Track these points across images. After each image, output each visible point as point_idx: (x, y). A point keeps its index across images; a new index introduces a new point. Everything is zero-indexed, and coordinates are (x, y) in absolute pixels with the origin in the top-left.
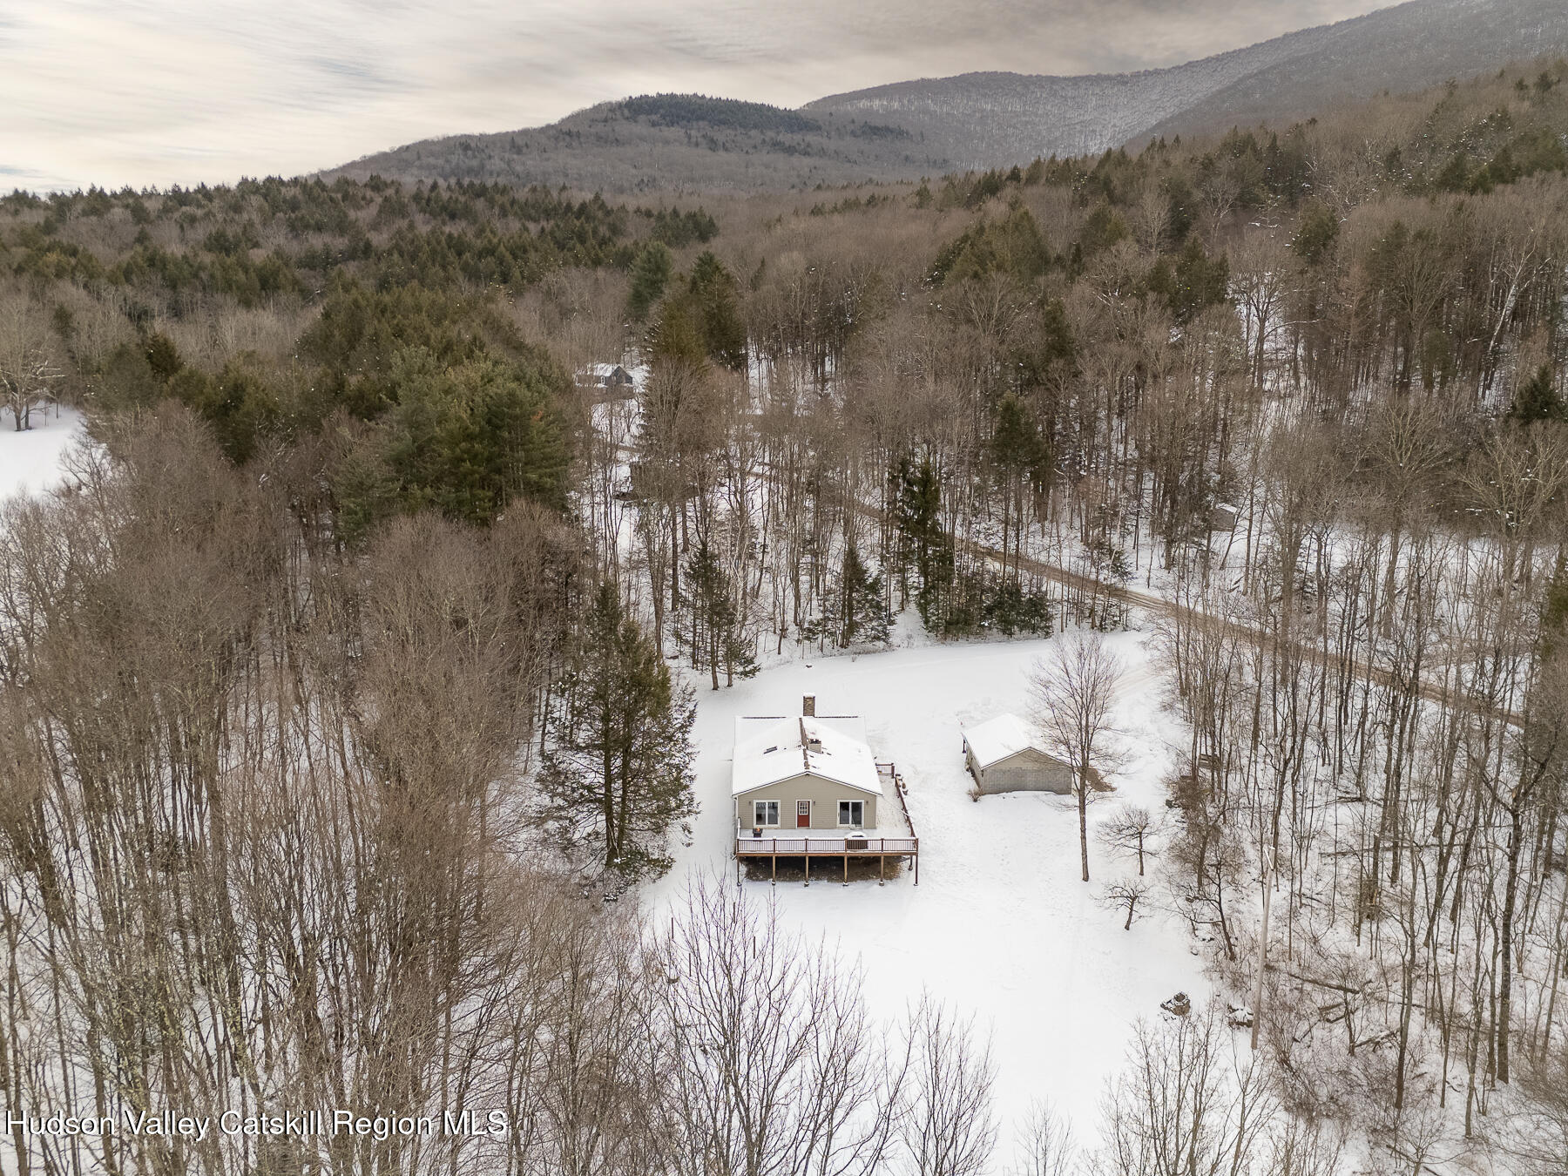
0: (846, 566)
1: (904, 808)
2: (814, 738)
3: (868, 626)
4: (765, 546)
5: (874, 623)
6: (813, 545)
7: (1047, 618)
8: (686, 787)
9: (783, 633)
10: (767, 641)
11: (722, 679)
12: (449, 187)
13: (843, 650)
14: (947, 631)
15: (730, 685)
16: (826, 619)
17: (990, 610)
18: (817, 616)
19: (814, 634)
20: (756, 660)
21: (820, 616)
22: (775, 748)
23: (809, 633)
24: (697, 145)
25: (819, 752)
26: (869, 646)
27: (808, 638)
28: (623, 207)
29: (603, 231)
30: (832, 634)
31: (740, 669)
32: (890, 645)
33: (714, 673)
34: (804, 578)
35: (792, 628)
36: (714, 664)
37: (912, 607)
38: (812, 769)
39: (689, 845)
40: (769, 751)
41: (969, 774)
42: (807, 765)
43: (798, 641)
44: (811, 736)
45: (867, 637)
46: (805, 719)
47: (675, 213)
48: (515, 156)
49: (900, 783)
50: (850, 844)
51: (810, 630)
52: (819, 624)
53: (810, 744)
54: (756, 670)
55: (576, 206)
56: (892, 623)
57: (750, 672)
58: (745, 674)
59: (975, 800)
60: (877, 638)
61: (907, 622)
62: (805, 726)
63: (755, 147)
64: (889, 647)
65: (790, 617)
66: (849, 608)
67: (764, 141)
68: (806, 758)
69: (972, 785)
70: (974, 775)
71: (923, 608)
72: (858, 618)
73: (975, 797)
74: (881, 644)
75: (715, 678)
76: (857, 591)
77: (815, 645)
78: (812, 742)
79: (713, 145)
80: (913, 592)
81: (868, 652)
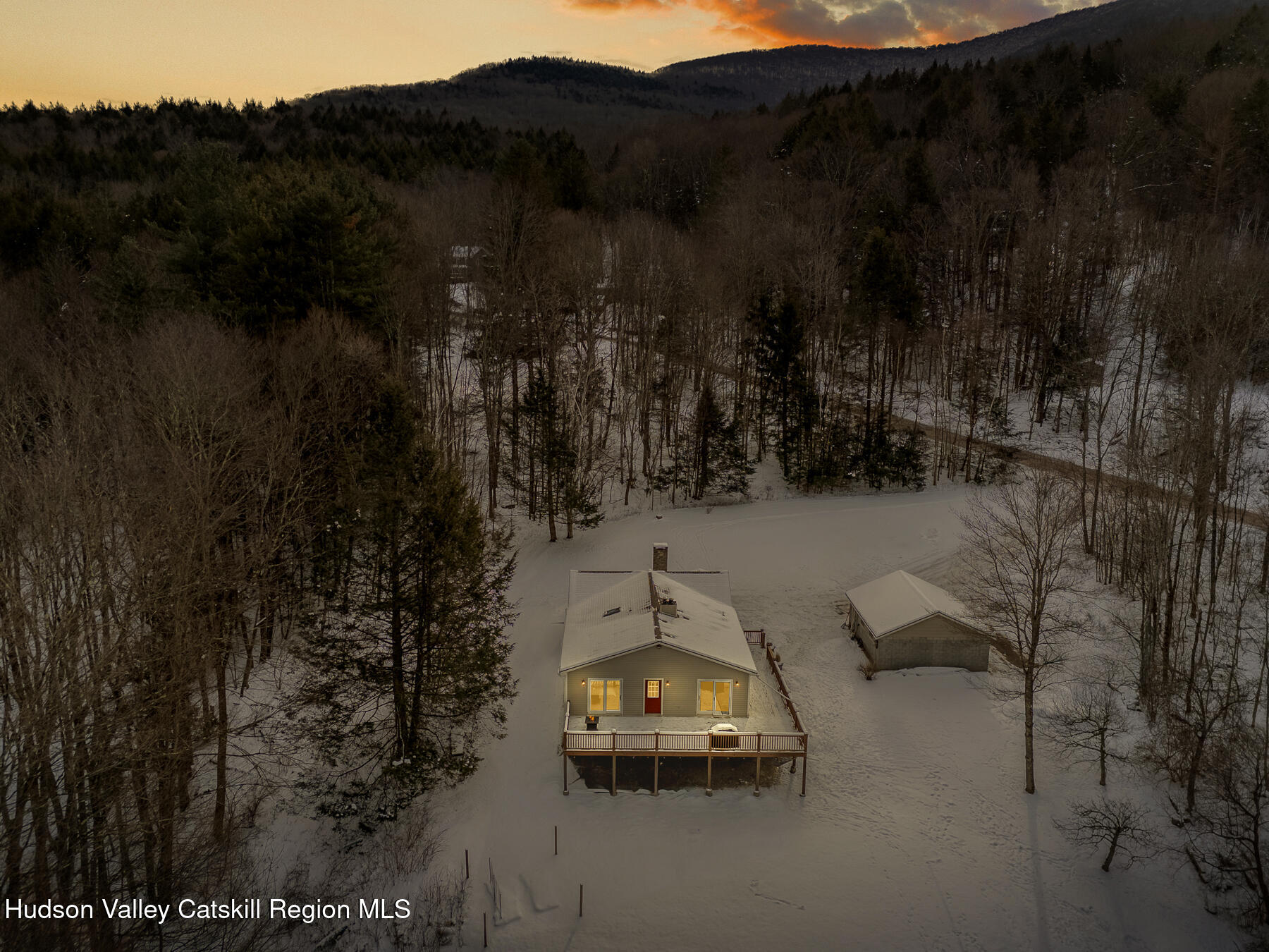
0: (700, 409)
1: (782, 688)
2: (668, 598)
3: (724, 474)
4: (612, 391)
5: (731, 472)
6: (665, 390)
7: (918, 469)
8: (501, 660)
9: (631, 483)
10: (612, 490)
11: (561, 530)
12: (344, 109)
13: (697, 502)
14: (810, 481)
15: (569, 537)
16: (678, 467)
17: (855, 460)
18: (668, 464)
19: (665, 483)
20: (599, 509)
21: (671, 463)
22: (618, 610)
23: (659, 482)
24: (565, 98)
25: (674, 615)
26: (725, 497)
27: (658, 488)
28: (496, 129)
29: (477, 144)
30: (684, 483)
31: (580, 517)
32: (748, 497)
33: (552, 522)
34: (654, 425)
35: (641, 478)
36: (552, 513)
37: (771, 458)
38: (664, 639)
39: (502, 737)
40: (610, 613)
41: (855, 643)
42: (658, 633)
43: (647, 491)
44: (662, 595)
45: (723, 486)
46: (655, 573)
47: (541, 133)
48: (411, 103)
49: (774, 655)
50: (716, 741)
51: (660, 479)
52: (670, 472)
53: (663, 605)
54: (598, 519)
55: (454, 125)
56: (751, 471)
57: (591, 521)
58: (587, 523)
59: (869, 678)
60: (733, 488)
61: (767, 473)
62: (656, 582)
63: (613, 101)
64: (748, 499)
65: (638, 465)
66: (703, 455)
67: (621, 96)
68: (656, 623)
69: (861, 659)
70: (861, 645)
71: (783, 457)
72: (713, 465)
73: (869, 673)
74: (738, 495)
75: (552, 528)
76: (713, 436)
77: (666, 495)
78: (665, 602)
79: (578, 97)
80: (772, 441)
81: (723, 504)
